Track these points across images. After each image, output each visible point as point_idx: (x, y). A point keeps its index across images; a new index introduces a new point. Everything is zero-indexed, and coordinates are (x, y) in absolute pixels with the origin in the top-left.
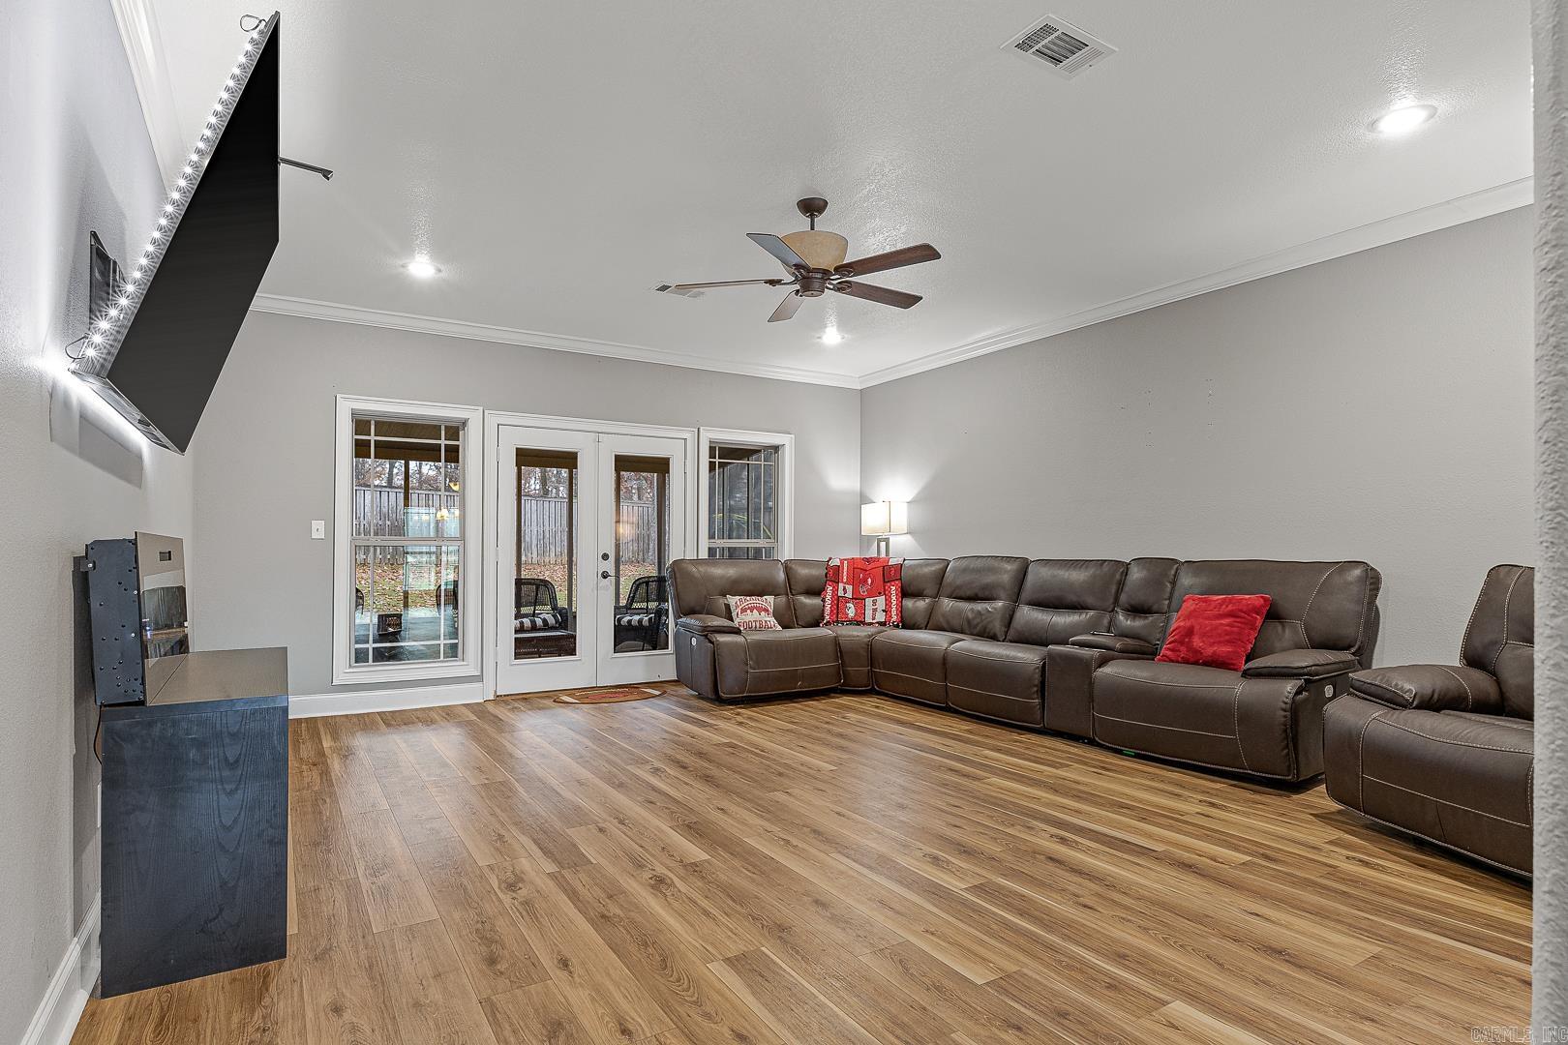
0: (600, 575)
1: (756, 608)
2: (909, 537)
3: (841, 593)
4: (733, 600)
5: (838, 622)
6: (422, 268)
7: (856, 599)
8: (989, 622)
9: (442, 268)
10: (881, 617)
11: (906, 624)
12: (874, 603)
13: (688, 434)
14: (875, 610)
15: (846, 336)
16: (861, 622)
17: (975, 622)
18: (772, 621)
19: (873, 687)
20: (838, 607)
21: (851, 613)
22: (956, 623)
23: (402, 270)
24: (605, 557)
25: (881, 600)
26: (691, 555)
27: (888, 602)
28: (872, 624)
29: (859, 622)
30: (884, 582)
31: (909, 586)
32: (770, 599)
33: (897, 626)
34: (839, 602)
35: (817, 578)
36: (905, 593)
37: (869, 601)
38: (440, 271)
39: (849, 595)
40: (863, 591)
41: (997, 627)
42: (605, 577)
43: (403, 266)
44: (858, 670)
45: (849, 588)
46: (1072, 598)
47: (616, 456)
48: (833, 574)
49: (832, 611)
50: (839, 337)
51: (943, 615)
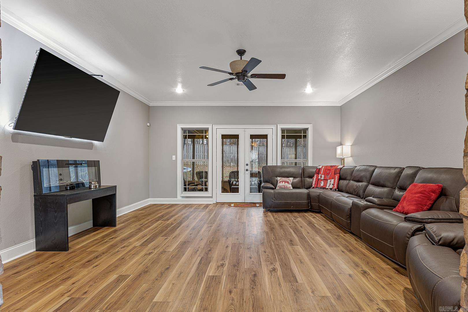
0: (245, 170)
1: (284, 181)
2: (351, 158)
3: (319, 178)
4: (279, 178)
5: (317, 187)
6: (179, 90)
7: (325, 180)
8: (359, 190)
9: (184, 90)
10: (331, 186)
11: (339, 189)
12: (330, 181)
13: (274, 127)
14: (330, 184)
15: (314, 89)
16: (325, 188)
17: (356, 190)
18: (291, 186)
19: (320, 210)
20: (318, 183)
21: (322, 184)
22: (351, 190)
23: (175, 91)
24: (247, 165)
25: (333, 180)
26: (275, 164)
27: (334, 182)
28: (328, 189)
29: (324, 188)
30: (335, 174)
31: (342, 176)
32: (291, 179)
33: (336, 190)
34: (318, 180)
35: (312, 172)
36: (340, 178)
37: (329, 181)
38: (184, 91)
39: (323, 178)
40: (328, 177)
41: (361, 192)
42: (247, 171)
43: (175, 90)
44: (315, 204)
45: (323, 176)
46: (382, 182)
47: (250, 135)
48: (318, 171)
49: (315, 184)
50: (312, 90)
51: (349, 187)
